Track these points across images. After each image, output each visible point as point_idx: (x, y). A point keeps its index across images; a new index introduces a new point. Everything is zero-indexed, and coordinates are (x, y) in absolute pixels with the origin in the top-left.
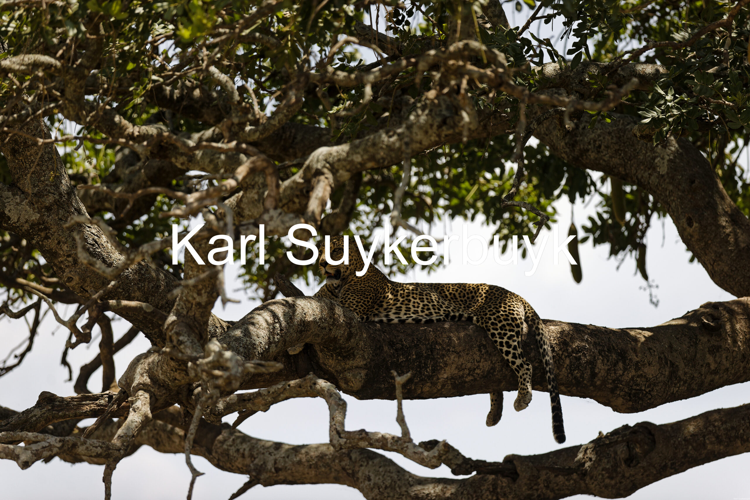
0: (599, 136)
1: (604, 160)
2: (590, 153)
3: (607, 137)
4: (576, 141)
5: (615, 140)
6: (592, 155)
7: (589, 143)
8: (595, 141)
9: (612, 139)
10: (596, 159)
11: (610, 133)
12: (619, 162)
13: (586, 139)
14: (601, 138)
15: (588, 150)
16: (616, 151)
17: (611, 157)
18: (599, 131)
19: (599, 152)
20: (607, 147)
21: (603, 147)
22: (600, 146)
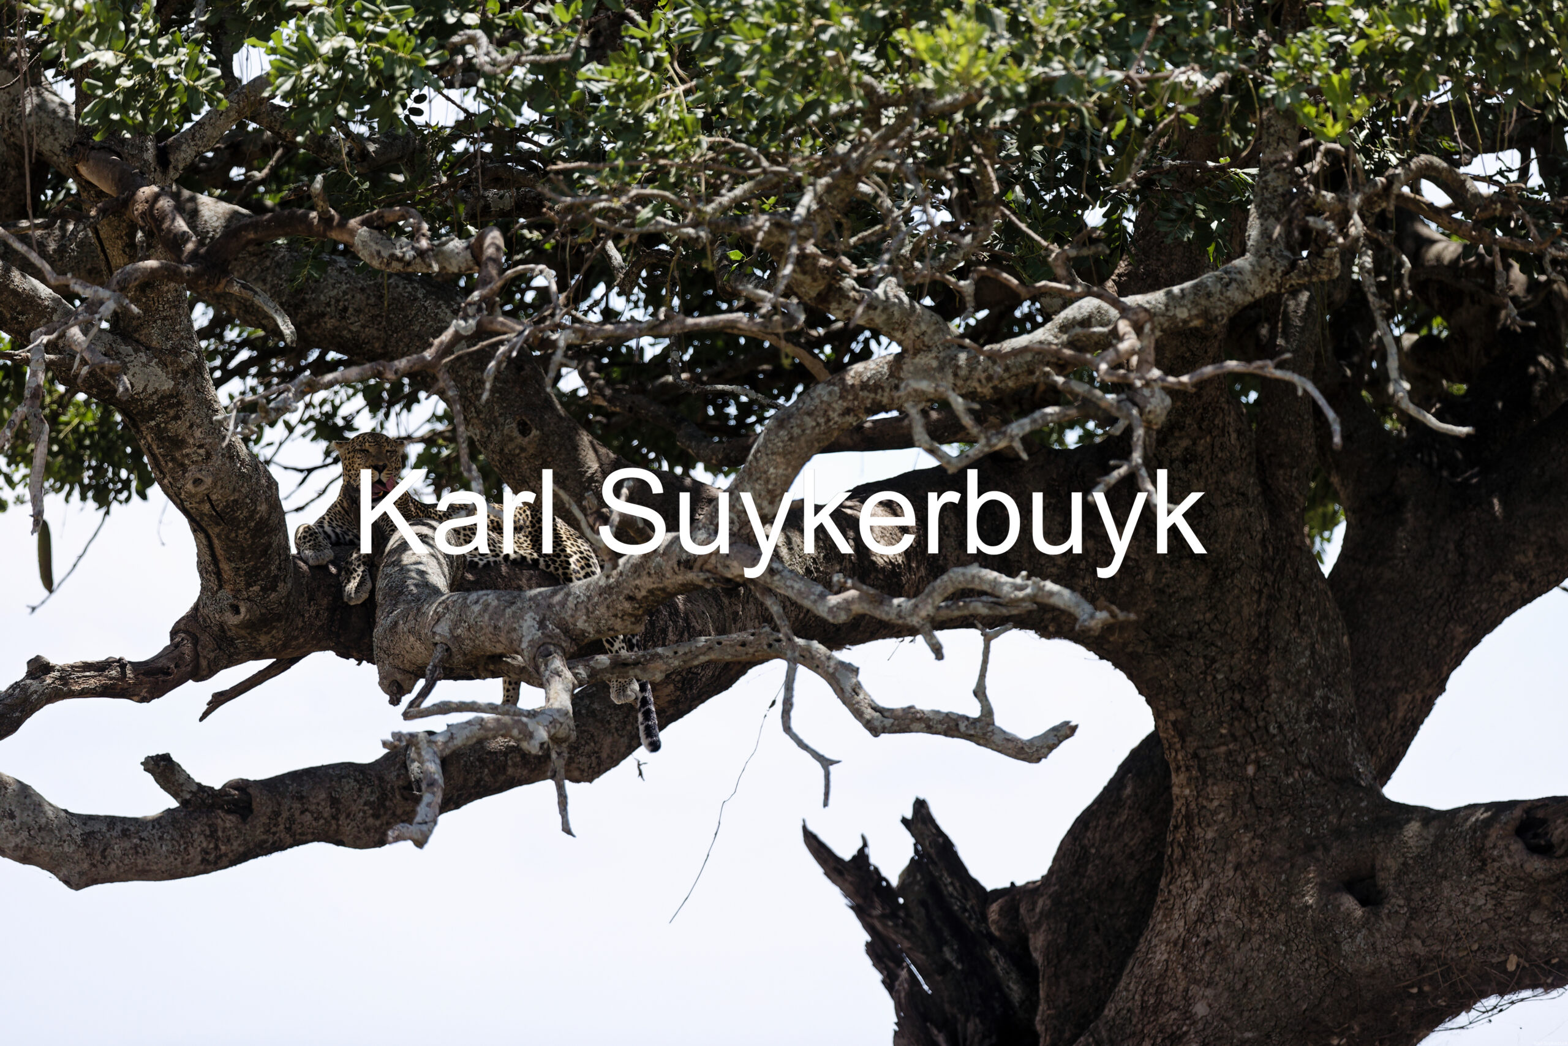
0: (345, 293)
1: (350, 331)
2: (326, 319)
3: (358, 296)
4: (304, 301)
5: (372, 300)
6: (330, 323)
7: (328, 304)
8: (338, 301)
9: (368, 298)
10: (336, 328)
11: (362, 290)
12: (376, 333)
13: (322, 297)
14: (349, 297)
15: (323, 315)
16: (374, 318)
17: (363, 326)
18: (344, 287)
19: (343, 318)
20: (358, 311)
21: (351, 310)
22: (345, 309)
